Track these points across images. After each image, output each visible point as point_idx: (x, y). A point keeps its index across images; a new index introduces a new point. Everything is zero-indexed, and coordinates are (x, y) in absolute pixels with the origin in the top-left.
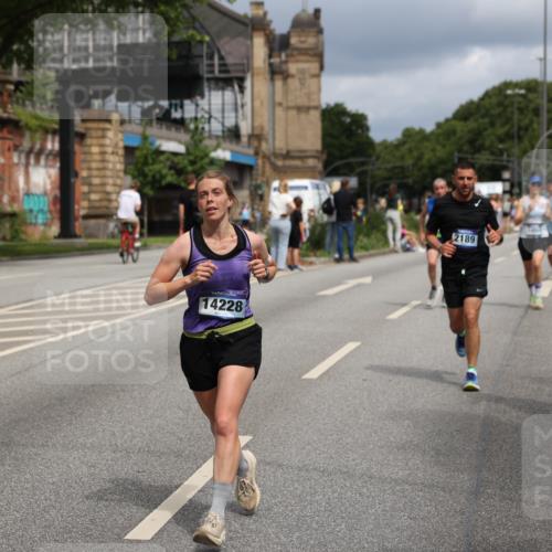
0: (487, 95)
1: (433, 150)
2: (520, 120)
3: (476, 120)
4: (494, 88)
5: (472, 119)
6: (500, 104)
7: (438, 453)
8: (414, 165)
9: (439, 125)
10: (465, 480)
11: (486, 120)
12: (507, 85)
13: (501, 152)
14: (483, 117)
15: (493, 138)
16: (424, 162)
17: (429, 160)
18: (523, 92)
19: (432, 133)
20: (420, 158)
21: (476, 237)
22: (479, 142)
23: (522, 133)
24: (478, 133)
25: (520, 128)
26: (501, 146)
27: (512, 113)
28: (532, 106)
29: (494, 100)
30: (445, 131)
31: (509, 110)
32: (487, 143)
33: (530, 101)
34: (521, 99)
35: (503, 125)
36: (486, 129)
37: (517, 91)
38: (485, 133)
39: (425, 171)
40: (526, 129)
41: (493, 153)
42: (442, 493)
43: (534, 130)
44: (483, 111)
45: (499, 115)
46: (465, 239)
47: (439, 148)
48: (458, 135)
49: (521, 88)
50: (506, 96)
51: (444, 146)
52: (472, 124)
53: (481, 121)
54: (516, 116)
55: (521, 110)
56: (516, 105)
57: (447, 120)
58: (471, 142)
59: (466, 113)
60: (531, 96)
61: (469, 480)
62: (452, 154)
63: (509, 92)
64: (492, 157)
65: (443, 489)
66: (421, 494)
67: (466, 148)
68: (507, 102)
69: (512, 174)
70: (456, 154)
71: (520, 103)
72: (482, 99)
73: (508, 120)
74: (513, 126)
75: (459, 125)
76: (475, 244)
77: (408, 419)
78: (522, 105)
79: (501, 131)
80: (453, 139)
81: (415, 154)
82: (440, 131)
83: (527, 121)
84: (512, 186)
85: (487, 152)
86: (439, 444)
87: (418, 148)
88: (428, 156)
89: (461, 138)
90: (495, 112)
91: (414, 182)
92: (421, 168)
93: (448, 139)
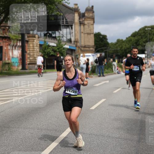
0: (140, 30)
1: (125, 45)
2: (149, 37)
3: (137, 37)
4: (142, 28)
6: (144, 32)
7: (128, 130)
8: (120, 49)
9: (127, 38)
10: (136, 137)
11: (140, 37)
12: (146, 27)
13: (144, 46)
14: (139, 36)
15: (142, 42)
16: (123, 48)
17: (124, 48)
18: (150, 29)
19: (125, 41)
20: (122, 47)
22: (138, 43)
24: (138, 41)
25: (149, 39)
26: (144, 44)
27: (147, 35)
29: (142, 31)
30: (129, 40)
31: (146, 34)
32: (140, 43)
33: (152, 32)
34: (150, 31)
36: (140, 39)
37: (149, 29)
38: (140, 41)
39: (123, 51)
41: (142, 46)
44: (139, 34)
45: (144, 35)
47: (127, 45)
49: (150, 28)
50: (146, 30)
51: (128, 44)
52: (136, 38)
53: (139, 37)
54: (148, 36)
55: (150, 34)
56: (148, 33)
57: (129, 37)
58: (136, 43)
59: (134, 35)
60: (153, 30)
61: (137, 137)
62: (131, 46)
63: (146, 29)
65: (130, 140)
66: (123, 141)
67: (135, 44)
68: (146, 32)
70: (132, 46)
71: (149, 32)
72: (139, 31)
73: (146, 37)
75: (133, 38)
77: (119, 120)
78: (150, 33)
79: (144, 40)
80: (131, 42)
81: (120, 46)
82: (127, 40)
83: (151, 37)
85: (140, 46)
86: (128, 127)
87: (121, 45)
88: (124, 47)
89: (133, 42)
90: (143, 34)
91: (120, 54)
92: (122, 50)
93: (130, 42)
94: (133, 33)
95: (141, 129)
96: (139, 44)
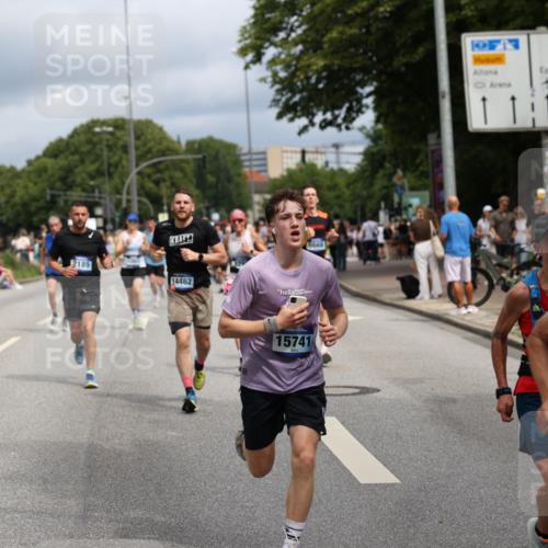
0: (76, 133)
1: (26, 187)
2: (109, 158)
3: (66, 157)
4: (82, 126)
5: (62, 156)
6: (89, 142)
7: (45, 481)
8: (7, 202)
9: (30, 163)
10: (73, 505)
11: (77, 157)
12: (95, 123)
13: (93, 189)
14: (73, 154)
15: (84, 175)
16: (17, 199)
17: (22, 198)
18: (110, 129)
19: (23, 170)
20: (12, 196)
21: (90, 263)
22: (70, 180)
23: (112, 170)
24: (69, 171)
25: (110, 165)
26: (92, 183)
27: (102, 150)
28: (120, 143)
29: (83, 138)
30: (36, 169)
31: (98, 147)
32: (78, 180)
33: (119, 139)
34: (109, 137)
35: (93, 162)
36: (76, 167)
37: (105, 128)
38: (77, 170)
39: (19, 208)
40: (116, 166)
41: (84, 190)
42: (51, 519)
43: (123, 167)
44: (73, 149)
45: (89, 152)
46: (81, 264)
47: (31, 185)
48: (50, 172)
49: (109, 126)
50: (95, 134)
51: (36, 184)
52: (62, 162)
53: (71, 158)
54: (105, 153)
55: (110, 147)
56: (105, 143)
57: (38, 158)
58: (63, 179)
59: (56, 150)
60: (118, 133)
61: (78, 504)
62: (44, 190)
63: (97, 130)
64: (84, 194)
65: (52, 515)
66: (30, 521)
67: (58, 185)
68: (95, 139)
69: (105, 210)
70: (48, 192)
71: (108, 140)
72: (71, 136)
73: (98, 157)
74: (102, 163)
75: (49, 162)
76: (90, 269)
77: (14, 450)
78: (110, 143)
79: (92, 168)
80: (44, 176)
81: (8, 191)
82: (31, 168)
83: (116, 159)
84: (105, 222)
85: (79, 189)
86: (45, 473)
87: (10, 186)
88: (20, 193)
89: (53, 175)
90: (85, 148)
91: (8, 219)
92: (14, 205)
93: (40, 176)
94: (51, 144)
95: (90, 477)
96: (74, 182)
